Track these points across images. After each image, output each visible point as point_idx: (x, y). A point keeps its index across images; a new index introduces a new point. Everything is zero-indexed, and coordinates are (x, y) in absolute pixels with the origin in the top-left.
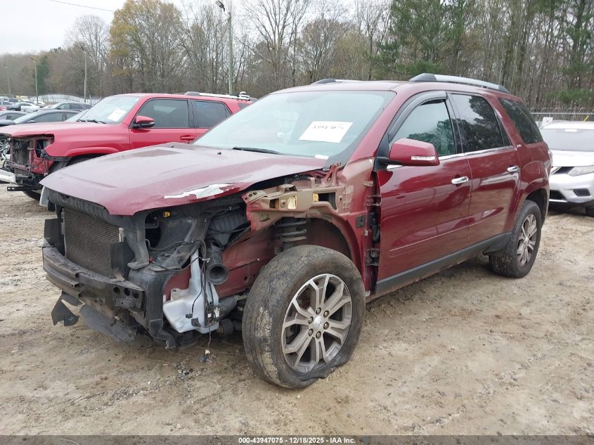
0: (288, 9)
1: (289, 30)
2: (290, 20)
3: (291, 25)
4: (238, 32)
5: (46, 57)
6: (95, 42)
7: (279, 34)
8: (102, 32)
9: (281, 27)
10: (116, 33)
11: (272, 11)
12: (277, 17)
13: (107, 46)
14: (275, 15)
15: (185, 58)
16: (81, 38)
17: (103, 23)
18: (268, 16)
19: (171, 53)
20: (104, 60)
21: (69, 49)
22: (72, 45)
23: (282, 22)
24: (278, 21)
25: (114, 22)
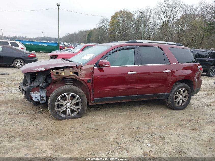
0: (171, 12)
1: (171, 19)
2: (172, 16)
3: (172, 17)
4: (152, 20)
5: (91, 31)
6: (105, 26)
7: (167, 21)
8: (108, 23)
9: (168, 18)
10: (111, 23)
11: (165, 13)
12: (167, 15)
13: (109, 27)
14: (166, 14)
15: (133, 30)
16: (101, 25)
17: (109, 20)
18: (164, 15)
19: (129, 29)
20: (107, 32)
21: (98, 29)
22: (98, 27)
23: (169, 16)
24: (167, 16)
25: (111, 19)
